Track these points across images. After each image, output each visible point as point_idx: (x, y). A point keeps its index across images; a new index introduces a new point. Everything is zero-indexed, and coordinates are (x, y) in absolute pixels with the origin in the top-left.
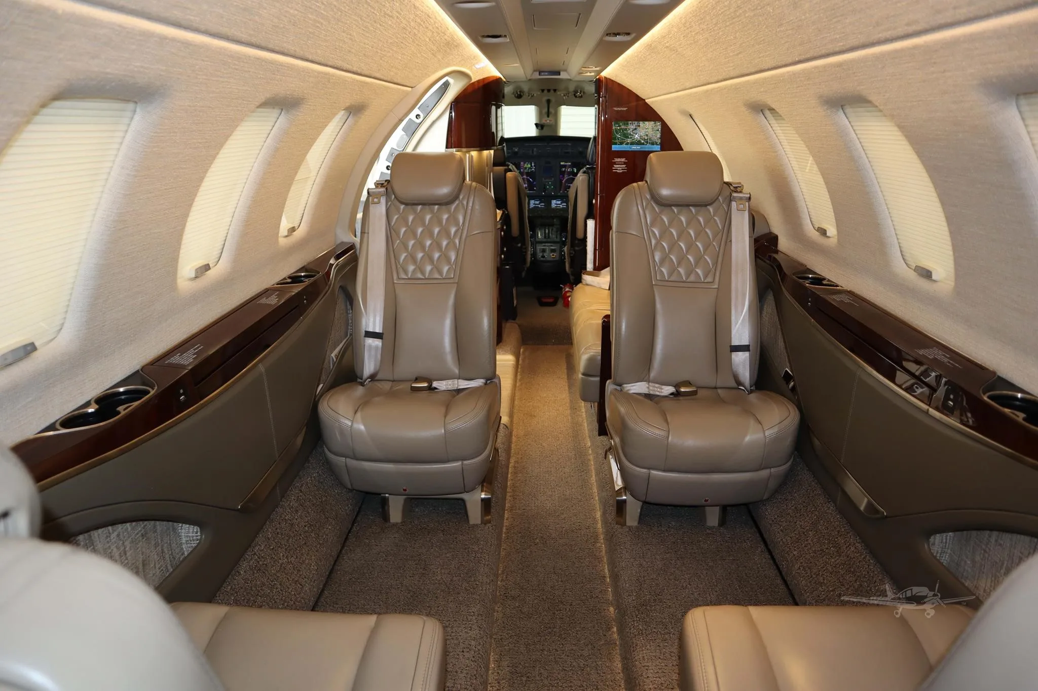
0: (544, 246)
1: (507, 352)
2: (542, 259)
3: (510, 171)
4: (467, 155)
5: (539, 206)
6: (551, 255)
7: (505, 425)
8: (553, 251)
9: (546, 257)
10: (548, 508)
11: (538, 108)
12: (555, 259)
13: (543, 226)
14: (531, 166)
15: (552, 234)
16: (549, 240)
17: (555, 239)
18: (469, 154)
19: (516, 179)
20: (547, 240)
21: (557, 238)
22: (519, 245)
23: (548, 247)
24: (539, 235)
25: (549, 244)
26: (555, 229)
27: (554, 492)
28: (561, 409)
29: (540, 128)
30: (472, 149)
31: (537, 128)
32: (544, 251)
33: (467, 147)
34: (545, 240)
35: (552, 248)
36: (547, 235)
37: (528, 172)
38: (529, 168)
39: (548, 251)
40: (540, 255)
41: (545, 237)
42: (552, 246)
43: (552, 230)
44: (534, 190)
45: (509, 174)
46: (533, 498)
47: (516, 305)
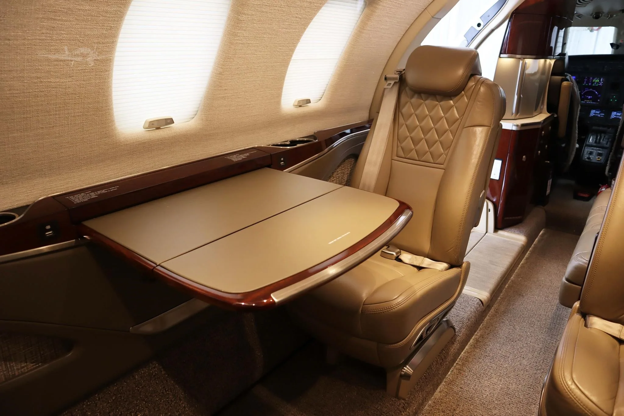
0: (593, 149)
1: (522, 233)
2: (587, 160)
3: (567, 80)
4: (521, 62)
5: (599, 115)
6: (597, 157)
7: (481, 301)
8: (600, 155)
9: (591, 158)
10: (484, 396)
11: (617, 29)
12: (599, 162)
13: (596, 133)
14: (600, 81)
15: (603, 140)
16: (599, 145)
17: (605, 144)
18: (523, 61)
19: (571, 88)
20: (597, 144)
21: (607, 144)
22: (563, 145)
23: (595, 151)
24: (591, 140)
25: (598, 148)
26: (607, 137)
27: (501, 381)
28: (551, 296)
29: (615, 48)
30: (528, 56)
31: (612, 48)
32: (591, 153)
33: (522, 54)
34: (595, 144)
35: (600, 152)
36: (598, 141)
37: (596, 86)
38: (597, 83)
39: (594, 154)
40: (586, 156)
41: (596, 142)
42: (599, 150)
43: (604, 137)
44: (598, 102)
45: (565, 83)
46: (477, 380)
47: (548, 195)
